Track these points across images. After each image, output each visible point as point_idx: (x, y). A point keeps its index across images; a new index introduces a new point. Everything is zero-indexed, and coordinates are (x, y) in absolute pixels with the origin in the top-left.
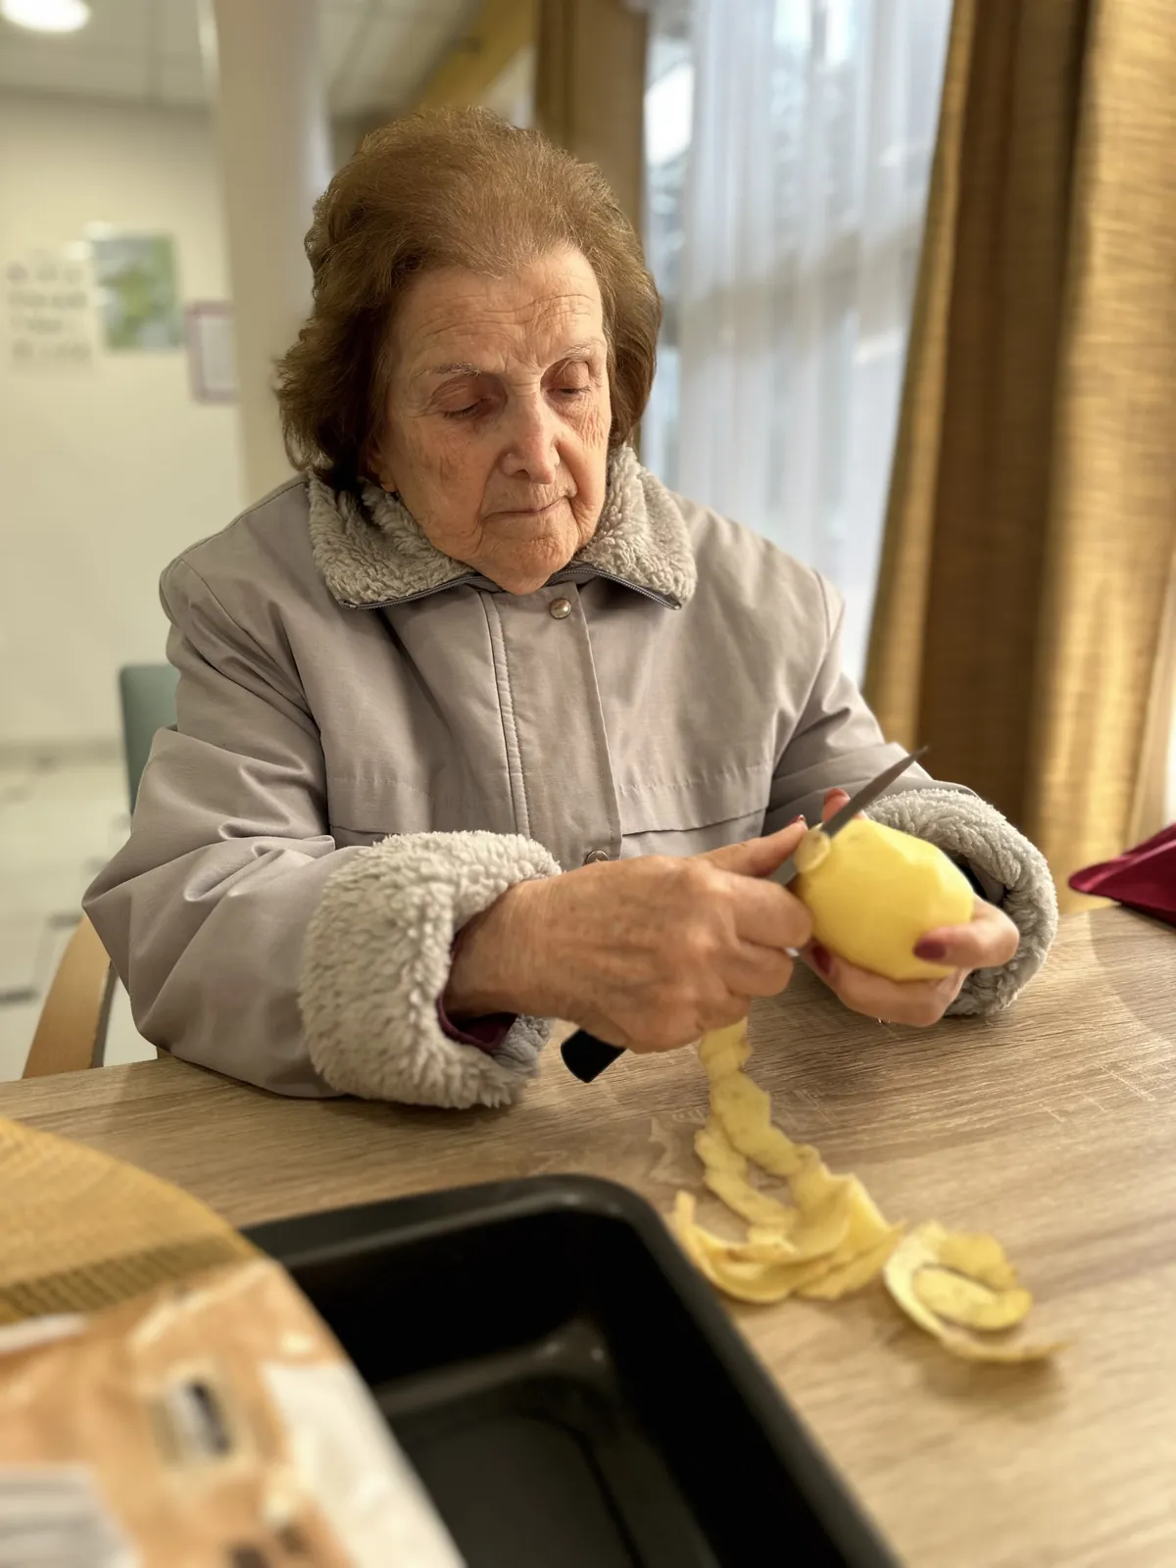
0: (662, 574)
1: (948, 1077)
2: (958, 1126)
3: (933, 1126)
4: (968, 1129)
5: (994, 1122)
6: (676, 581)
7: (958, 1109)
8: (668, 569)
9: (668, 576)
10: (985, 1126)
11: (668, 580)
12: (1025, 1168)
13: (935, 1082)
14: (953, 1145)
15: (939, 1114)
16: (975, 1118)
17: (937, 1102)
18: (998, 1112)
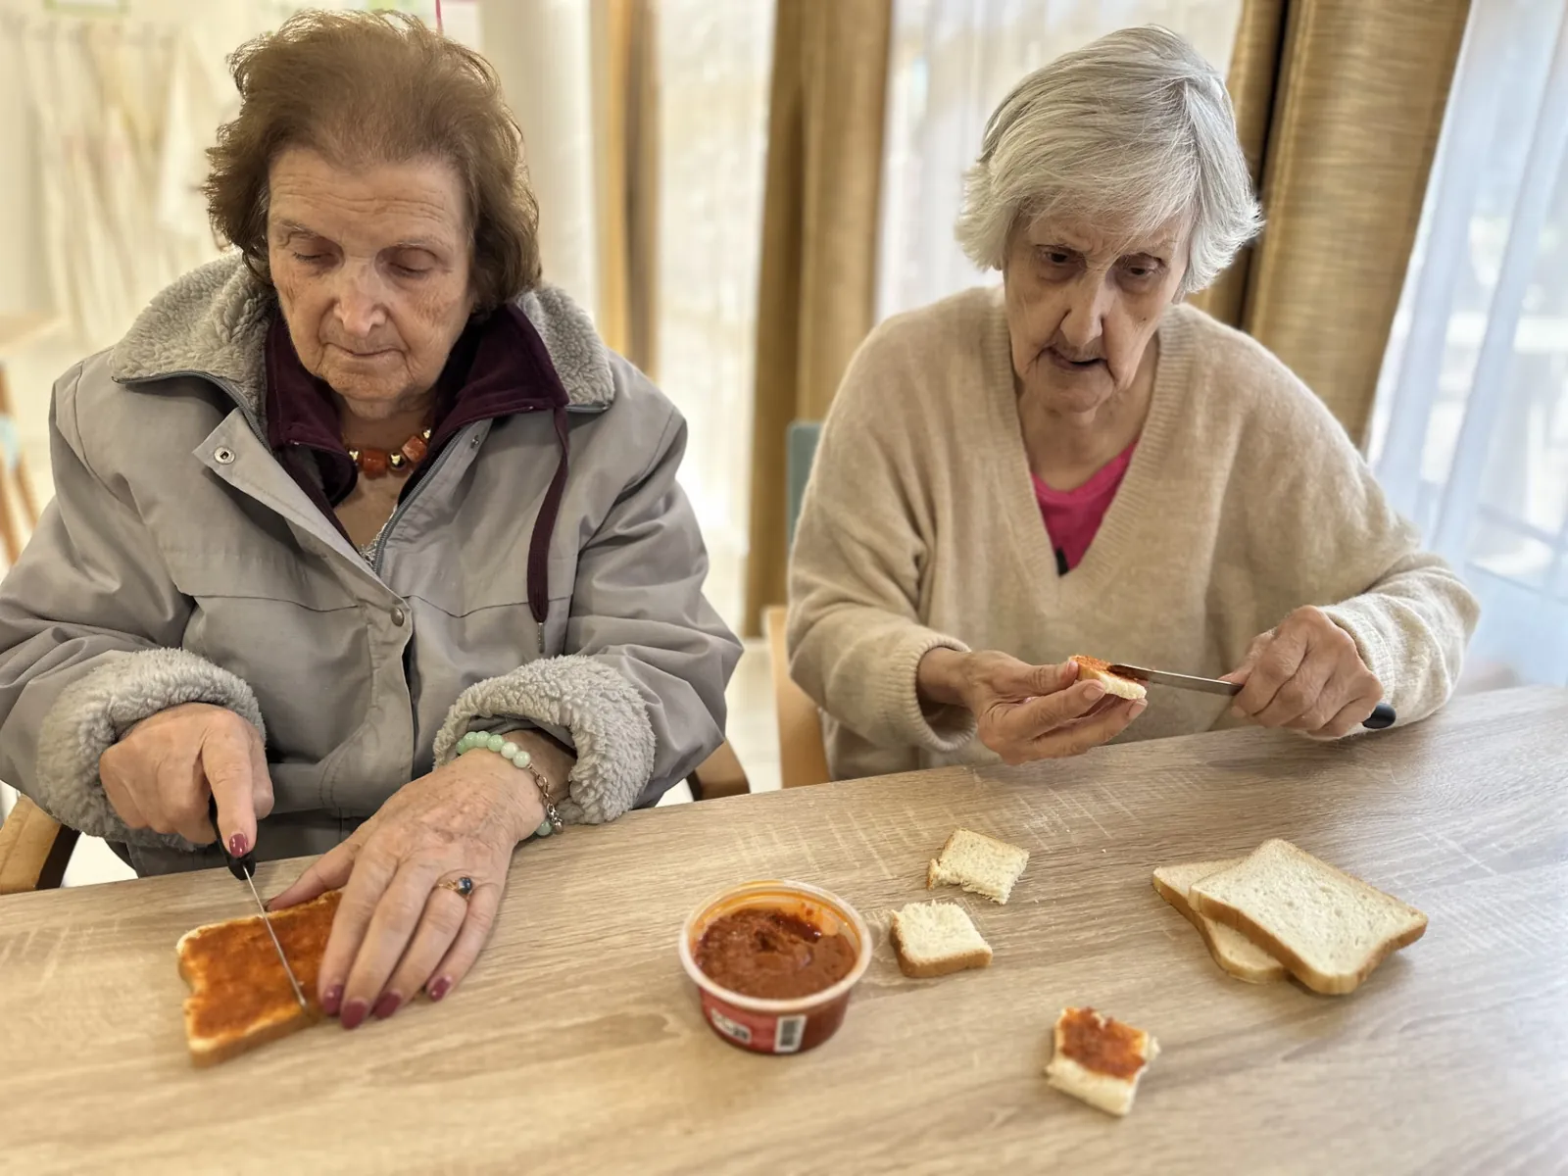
0: (580, 390)
1: (1087, 891)
2: (1087, 939)
3: (1066, 938)
4: (1093, 942)
5: (1117, 937)
6: (594, 390)
7: (1088, 923)
8: (585, 383)
9: (586, 389)
10: (1109, 940)
11: (587, 393)
12: (1133, 981)
13: (1073, 897)
14: (1079, 957)
15: (1071, 927)
16: (1101, 932)
17: (1072, 916)
18: (1121, 928)
